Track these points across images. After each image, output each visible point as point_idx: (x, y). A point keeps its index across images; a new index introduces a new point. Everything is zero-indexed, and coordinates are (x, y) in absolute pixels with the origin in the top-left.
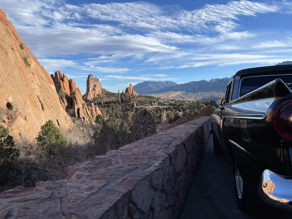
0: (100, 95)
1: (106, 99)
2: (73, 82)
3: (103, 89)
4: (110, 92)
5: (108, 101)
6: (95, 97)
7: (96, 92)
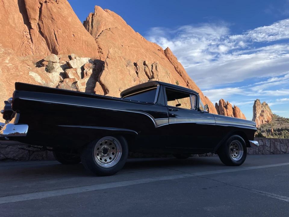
0: (270, 122)
1: (278, 126)
2: (237, 109)
3: (273, 115)
4: (282, 117)
5: (280, 128)
6: (264, 123)
7: (264, 118)
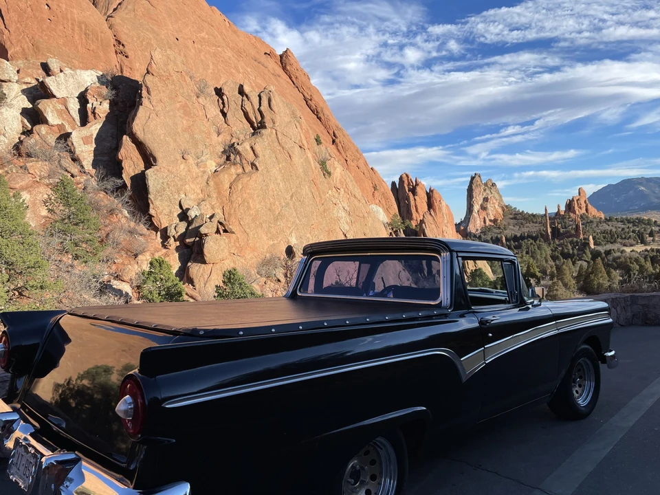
0: (499, 221)
1: (516, 231)
2: (435, 195)
3: (507, 206)
4: (523, 211)
5: (519, 235)
6: (487, 224)
7: (488, 214)
